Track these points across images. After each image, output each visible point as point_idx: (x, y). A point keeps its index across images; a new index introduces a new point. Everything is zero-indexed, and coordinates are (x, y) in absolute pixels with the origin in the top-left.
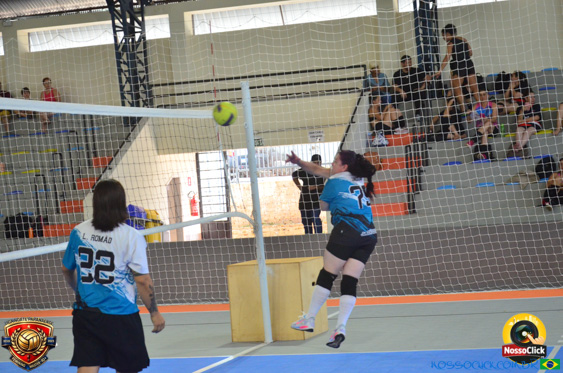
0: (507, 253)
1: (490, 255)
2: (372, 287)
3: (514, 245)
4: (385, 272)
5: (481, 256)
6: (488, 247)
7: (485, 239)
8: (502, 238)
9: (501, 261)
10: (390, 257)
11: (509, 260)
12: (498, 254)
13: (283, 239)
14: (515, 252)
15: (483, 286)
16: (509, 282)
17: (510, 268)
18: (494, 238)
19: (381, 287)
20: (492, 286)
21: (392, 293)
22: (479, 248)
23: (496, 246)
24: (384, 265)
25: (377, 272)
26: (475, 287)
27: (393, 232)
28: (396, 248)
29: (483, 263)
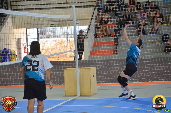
0: (154, 68)
1: (148, 69)
2: (105, 80)
3: (157, 65)
4: (109, 75)
5: (145, 69)
6: (147, 66)
7: (146, 63)
8: (152, 63)
9: (152, 71)
10: (111, 69)
11: (155, 71)
12: (151, 68)
13: (66, 62)
14: (157, 68)
15: (145, 80)
16: (154, 79)
17: (155, 74)
18: (149, 63)
19: (108, 80)
20: (148, 80)
21: (112, 82)
22: (144, 66)
23: (150, 66)
24: (109, 72)
25: (107, 75)
26: (142, 81)
27: (112, 60)
28: (114, 66)
29: (145, 72)
